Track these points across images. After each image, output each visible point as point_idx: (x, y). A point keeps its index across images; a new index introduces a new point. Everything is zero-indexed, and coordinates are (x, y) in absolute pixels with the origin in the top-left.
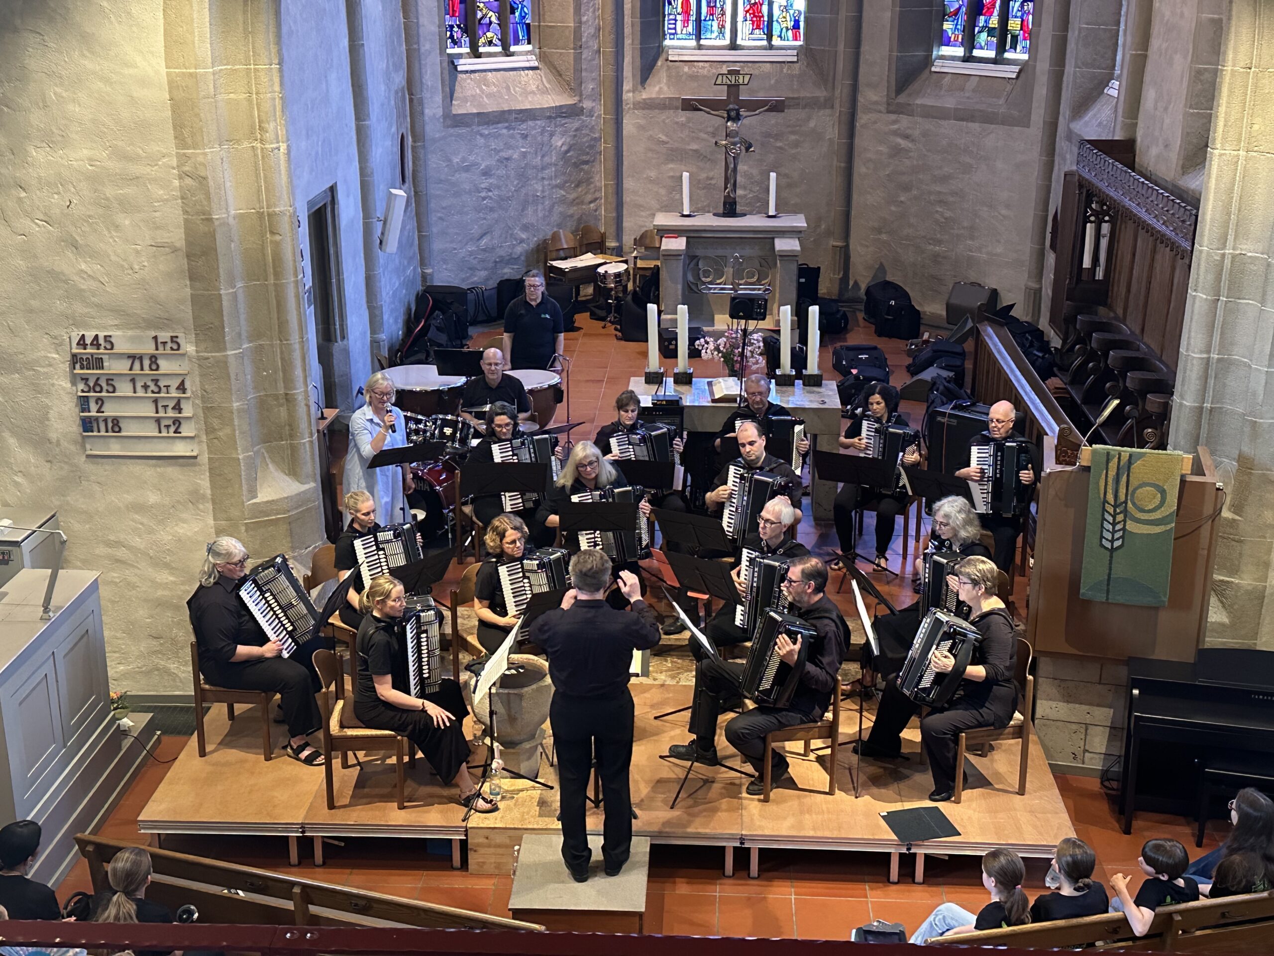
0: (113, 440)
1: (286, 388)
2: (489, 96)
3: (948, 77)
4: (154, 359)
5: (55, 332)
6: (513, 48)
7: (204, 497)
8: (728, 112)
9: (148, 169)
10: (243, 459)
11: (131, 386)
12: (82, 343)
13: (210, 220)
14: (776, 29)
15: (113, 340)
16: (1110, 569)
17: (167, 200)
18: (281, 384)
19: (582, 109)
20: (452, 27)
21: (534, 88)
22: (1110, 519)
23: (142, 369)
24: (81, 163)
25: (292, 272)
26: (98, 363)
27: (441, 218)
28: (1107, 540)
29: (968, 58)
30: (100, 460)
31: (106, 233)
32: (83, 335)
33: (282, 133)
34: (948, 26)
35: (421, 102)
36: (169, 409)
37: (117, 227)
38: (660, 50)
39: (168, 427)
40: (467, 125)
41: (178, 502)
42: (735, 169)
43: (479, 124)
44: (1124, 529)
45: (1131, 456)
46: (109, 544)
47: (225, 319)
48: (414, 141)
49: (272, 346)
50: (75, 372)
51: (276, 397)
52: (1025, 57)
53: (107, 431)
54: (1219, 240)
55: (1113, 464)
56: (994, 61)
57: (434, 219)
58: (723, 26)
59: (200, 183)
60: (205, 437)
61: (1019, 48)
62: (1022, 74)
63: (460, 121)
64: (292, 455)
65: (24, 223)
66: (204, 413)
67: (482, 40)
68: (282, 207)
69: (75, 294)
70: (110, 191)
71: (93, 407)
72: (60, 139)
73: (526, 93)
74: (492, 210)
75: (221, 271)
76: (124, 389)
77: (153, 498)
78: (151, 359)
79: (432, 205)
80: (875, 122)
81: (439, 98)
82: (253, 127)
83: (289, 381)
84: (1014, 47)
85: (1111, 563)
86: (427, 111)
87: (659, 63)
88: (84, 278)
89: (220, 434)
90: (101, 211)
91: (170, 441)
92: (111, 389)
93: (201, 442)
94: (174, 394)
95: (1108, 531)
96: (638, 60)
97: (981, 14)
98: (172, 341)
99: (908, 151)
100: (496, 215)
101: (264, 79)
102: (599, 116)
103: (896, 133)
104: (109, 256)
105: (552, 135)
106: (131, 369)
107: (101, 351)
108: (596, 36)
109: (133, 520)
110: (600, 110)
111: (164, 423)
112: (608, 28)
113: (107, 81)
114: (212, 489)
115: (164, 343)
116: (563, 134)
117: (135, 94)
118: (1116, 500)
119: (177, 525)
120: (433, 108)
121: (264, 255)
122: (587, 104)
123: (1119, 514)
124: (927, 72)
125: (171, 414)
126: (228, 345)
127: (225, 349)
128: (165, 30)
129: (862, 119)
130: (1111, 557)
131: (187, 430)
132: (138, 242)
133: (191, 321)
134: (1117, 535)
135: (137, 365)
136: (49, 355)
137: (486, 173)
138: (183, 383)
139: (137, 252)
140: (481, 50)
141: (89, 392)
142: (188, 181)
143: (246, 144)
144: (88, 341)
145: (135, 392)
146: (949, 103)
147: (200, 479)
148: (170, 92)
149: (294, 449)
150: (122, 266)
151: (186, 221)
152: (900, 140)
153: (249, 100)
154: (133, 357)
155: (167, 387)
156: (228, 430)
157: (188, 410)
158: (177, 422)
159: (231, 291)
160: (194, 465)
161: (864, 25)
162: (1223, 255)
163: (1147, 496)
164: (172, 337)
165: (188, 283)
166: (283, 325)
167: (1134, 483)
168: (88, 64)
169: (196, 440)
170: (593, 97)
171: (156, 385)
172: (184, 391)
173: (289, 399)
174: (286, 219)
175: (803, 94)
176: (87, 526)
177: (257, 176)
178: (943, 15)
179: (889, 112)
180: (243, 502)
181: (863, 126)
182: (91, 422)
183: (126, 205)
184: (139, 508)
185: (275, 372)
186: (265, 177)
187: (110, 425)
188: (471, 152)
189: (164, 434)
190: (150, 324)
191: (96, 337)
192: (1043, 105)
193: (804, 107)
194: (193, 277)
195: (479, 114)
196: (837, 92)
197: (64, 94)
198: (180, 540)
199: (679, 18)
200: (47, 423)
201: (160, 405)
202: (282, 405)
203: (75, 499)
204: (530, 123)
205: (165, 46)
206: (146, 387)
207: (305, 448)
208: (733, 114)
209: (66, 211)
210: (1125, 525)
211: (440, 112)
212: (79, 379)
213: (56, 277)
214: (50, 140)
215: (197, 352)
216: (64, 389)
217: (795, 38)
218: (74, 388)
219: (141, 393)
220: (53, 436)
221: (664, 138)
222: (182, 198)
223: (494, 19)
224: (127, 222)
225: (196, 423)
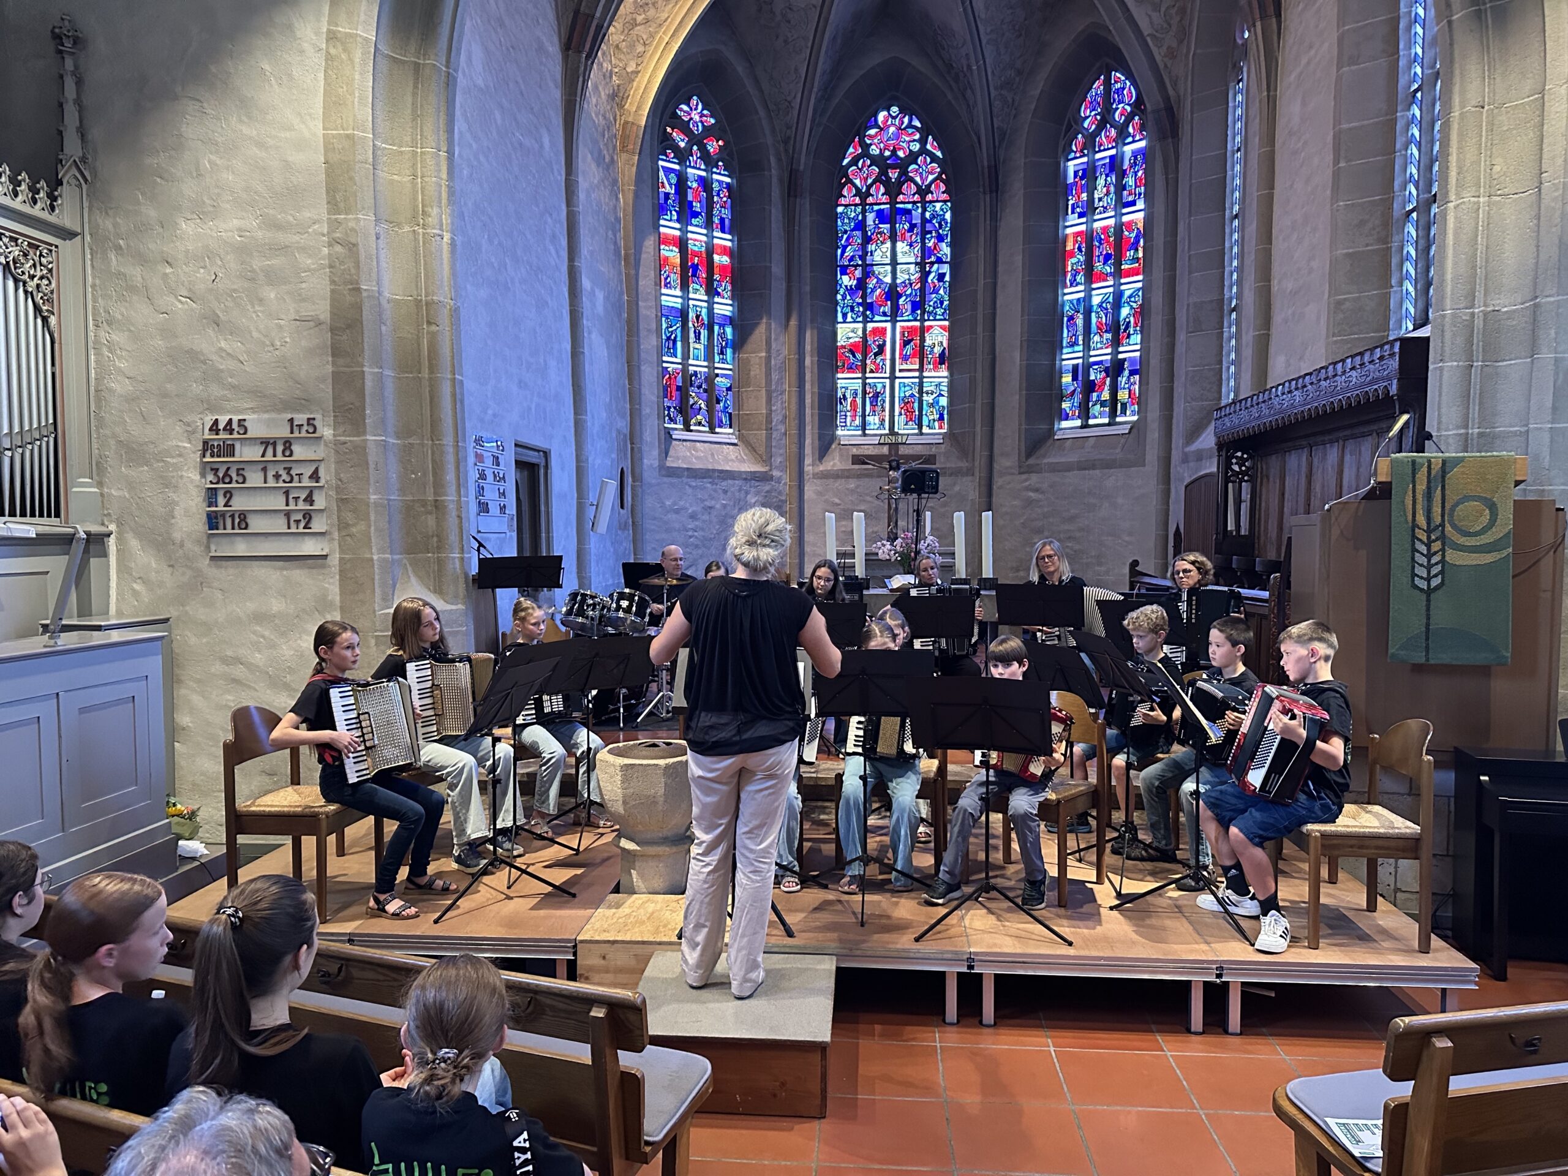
0: (239, 539)
1: (436, 493)
2: (697, 458)
3: (1069, 442)
4: (288, 444)
5: (189, 418)
6: (718, 430)
7: (332, 603)
8: (890, 462)
9: (297, 238)
10: (378, 560)
11: (261, 475)
12: (214, 428)
13: (358, 290)
14: (925, 422)
15: (246, 424)
16: (1428, 618)
17: (314, 270)
18: (430, 491)
19: (772, 477)
20: (669, 408)
21: (733, 457)
22: (1423, 549)
23: (275, 456)
24: (230, 234)
25: (449, 369)
26: (230, 450)
27: (654, 549)
28: (1422, 578)
29: (1085, 426)
30: (224, 563)
31: (249, 307)
32: (217, 420)
33: (446, 220)
34: (1065, 405)
35: (640, 450)
36: (301, 502)
37: (261, 301)
38: (833, 438)
39: (298, 522)
40: (679, 477)
41: (304, 610)
42: (896, 509)
43: (688, 477)
44: (1443, 561)
45: (1444, 462)
46: (225, 661)
47: (368, 400)
48: (634, 481)
49: (422, 445)
50: (205, 460)
51: (424, 503)
52: (1135, 418)
53: (233, 528)
54: (1466, 297)
55: (1422, 476)
56: (1109, 424)
57: (649, 548)
58: (883, 420)
59: (350, 250)
60: (336, 533)
61: (1128, 413)
62: (1134, 430)
63: (673, 473)
64: (439, 570)
65: (166, 301)
66: (338, 506)
67: (693, 421)
68: (443, 295)
69: (214, 376)
70: (257, 263)
71: (221, 501)
72: (211, 209)
73: (727, 460)
74: (697, 546)
75: (365, 345)
76: (254, 479)
77: (276, 605)
78: (285, 444)
79: (647, 537)
80: (1009, 483)
81: (655, 453)
82: (415, 209)
83: (439, 485)
84: (1124, 412)
85: (1428, 609)
86: (645, 461)
87: (833, 446)
88: (222, 357)
89: (354, 530)
90: (246, 285)
91: (300, 538)
92: (241, 480)
93: (333, 539)
94: (306, 483)
95: (1421, 565)
96: (817, 442)
97: (1094, 391)
98: (308, 424)
99: (1038, 501)
100: (700, 552)
101: (430, 162)
102: (785, 484)
103: (1028, 489)
104: (250, 332)
105: (747, 493)
106: (263, 456)
107: (235, 436)
108: (783, 422)
109: (254, 633)
110: (786, 479)
111: (294, 517)
112: (793, 415)
113: (261, 145)
114: (342, 593)
115: (300, 426)
116: (757, 493)
117: (290, 159)
118: (1429, 524)
119: (300, 638)
120: (650, 459)
121: (419, 345)
122: (776, 473)
123: (1434, 541)
124: (1050, 441)
125: (302, 506)
126: (368, 429)
127: (364, 433)
128: (325, 90)
129: (998, 482)
130: (1428, 600)
131: (318, 525)
132: (283, 317)
133: (331, 403)
134: (1434, 571)
135: (270, 451)
136: (180, 444)
137: (693, 517)
138: (316, 471)
139: (280, 327)
140: (692, 428)
141: (217, 483)
142: (338, 248)
143: (407, 229)
144: (221, 426)
145: (265, 482)
146: (1073, 458)
147: (329, 583)
148: (325, 155)
149: (440, 562)
150: (263, 343)
151: (333, 291)
152: (1031, 494)
153: (413, 182)
154: (266, 443)
155: (299, 475)
156: (362, 526)
157: (320, 502)
158: (308, 516)
159: (376, 370)
160: (323, 567)
161: (997, 409)
162: (1473, 314)
163: (1473, 514)
164: (309, 419)
165: (330, 359)
166: (435, 423)
167: (1452, 498)
168: (246, 130)
169: (328, 537)
170: (783, 469)
171: (288, 473)
172: (317, 480)
173: (438, 507)
174: (446, 312)
175: (948, 465)
176: (204, 640)
177: (417, 262)
178: (1061, 398)
179: (1020, 473)
180: (374, 611)
181: (1000, 488)
182: (216, 518)
183: (272, 277)
184: (260, 618)
185: (425, 474)
186: (425, 264)
187: (237, 520)
188: (681, 498)
189: (294, 530)
190: (287, 405)
191: (230, 421)
192: (1156, 446)
193: (951, 475)
194: (336, 352)
195: (688, 469)
196: (977, 463)
197: (218, 162)
198: (302, 656)
199: (848, 414)
200: (173, 521)
201: (291, 497)
202: (430, 513)
203: (197, 610)
204: (730, 482)
205: (324, 108)
206: (277, 477)
207: (454, 563)
208: (894, 464)
209: (211, 286)
210: (1443, 556)
211: (656, 463)
212: (208, 469)
213: (194, 356)
214: (202, 212)
215: (334, 435)
216: (192, 481)
217: (941, 427)
218: (203, 480)
219: (271, 483)
220: (177, 536)
221: (837, 501)
222: (331, 267)
223: (703, 406)
224: (272, 295)
225: (328, 517)
